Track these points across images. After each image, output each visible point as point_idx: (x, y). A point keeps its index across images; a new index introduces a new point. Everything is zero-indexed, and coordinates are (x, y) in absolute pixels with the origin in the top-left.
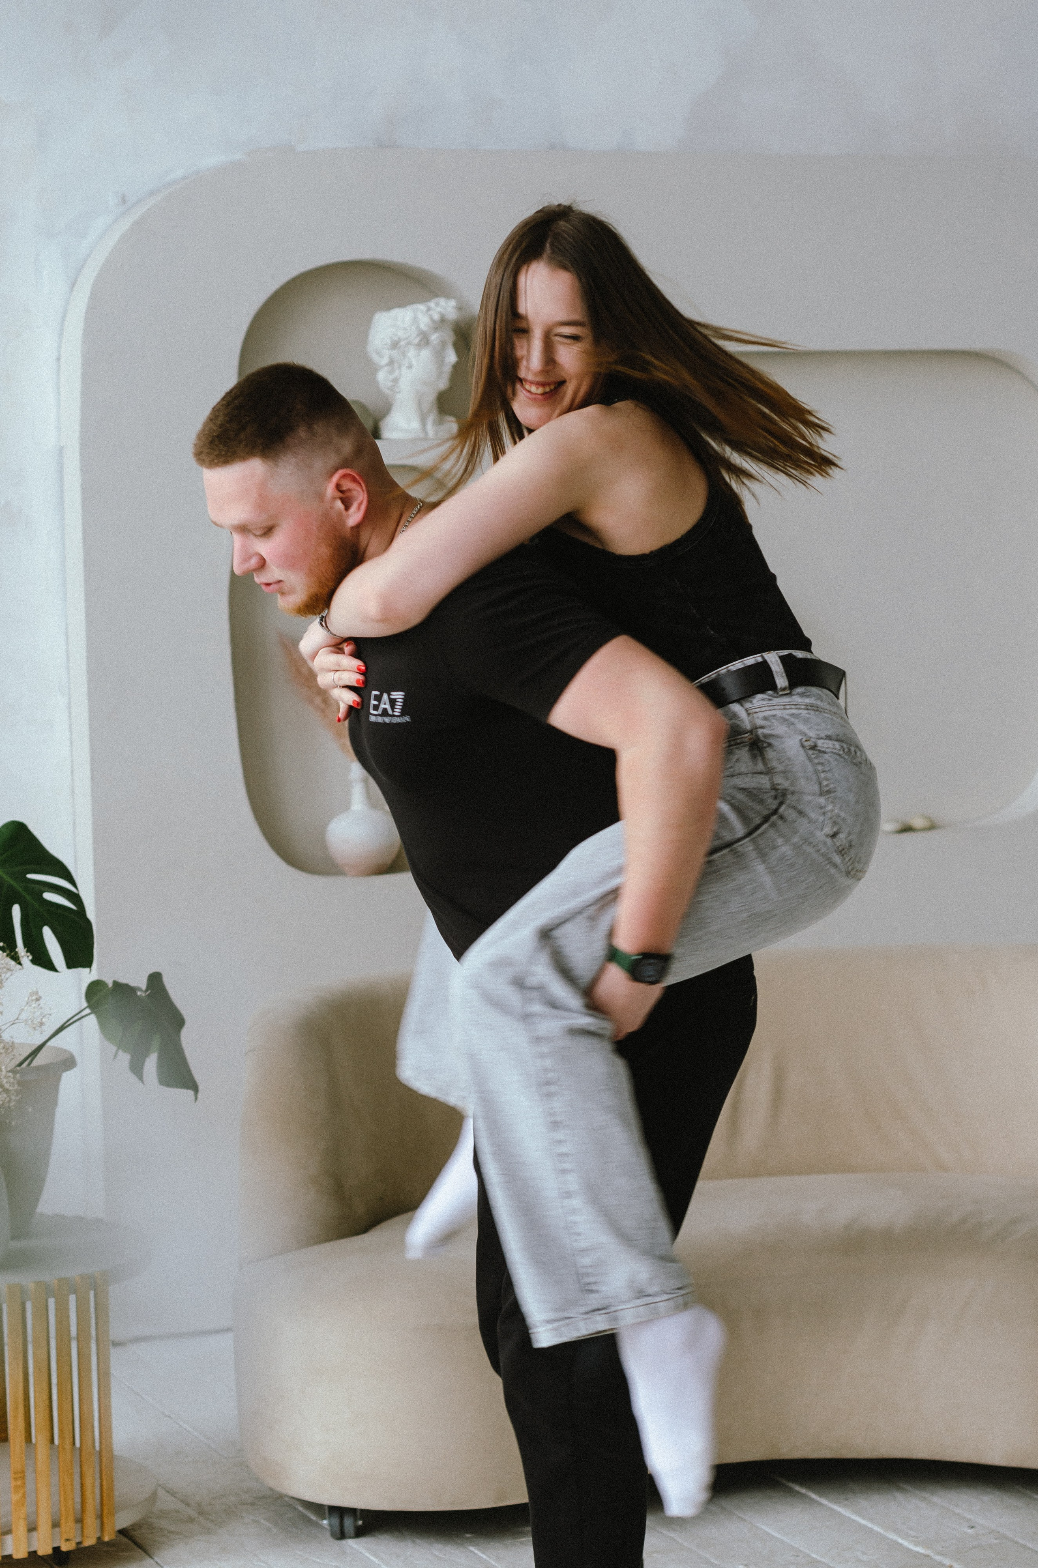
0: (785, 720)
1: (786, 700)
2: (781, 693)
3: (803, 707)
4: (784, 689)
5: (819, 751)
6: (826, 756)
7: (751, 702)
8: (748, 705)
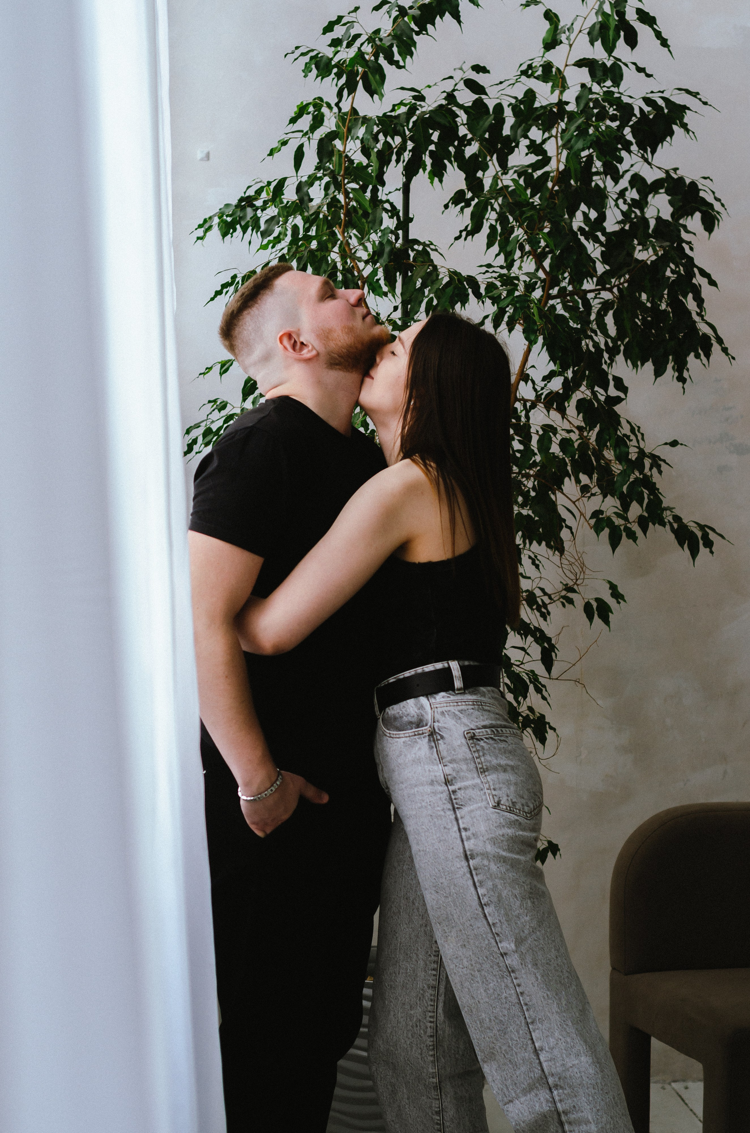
0: (455, 715)
1: (459, 697)
2: (456, 692)
3: (471, 703)
4: (458, 690)
5: (477, 739)
6: (482, 743)
7: (435, 698)
8: (432, 700)
